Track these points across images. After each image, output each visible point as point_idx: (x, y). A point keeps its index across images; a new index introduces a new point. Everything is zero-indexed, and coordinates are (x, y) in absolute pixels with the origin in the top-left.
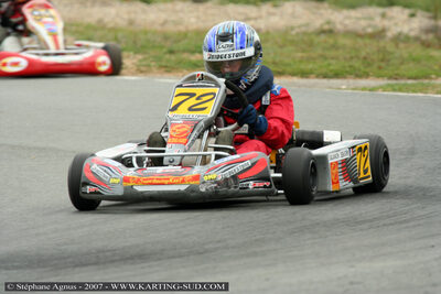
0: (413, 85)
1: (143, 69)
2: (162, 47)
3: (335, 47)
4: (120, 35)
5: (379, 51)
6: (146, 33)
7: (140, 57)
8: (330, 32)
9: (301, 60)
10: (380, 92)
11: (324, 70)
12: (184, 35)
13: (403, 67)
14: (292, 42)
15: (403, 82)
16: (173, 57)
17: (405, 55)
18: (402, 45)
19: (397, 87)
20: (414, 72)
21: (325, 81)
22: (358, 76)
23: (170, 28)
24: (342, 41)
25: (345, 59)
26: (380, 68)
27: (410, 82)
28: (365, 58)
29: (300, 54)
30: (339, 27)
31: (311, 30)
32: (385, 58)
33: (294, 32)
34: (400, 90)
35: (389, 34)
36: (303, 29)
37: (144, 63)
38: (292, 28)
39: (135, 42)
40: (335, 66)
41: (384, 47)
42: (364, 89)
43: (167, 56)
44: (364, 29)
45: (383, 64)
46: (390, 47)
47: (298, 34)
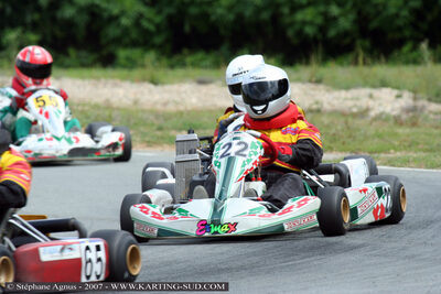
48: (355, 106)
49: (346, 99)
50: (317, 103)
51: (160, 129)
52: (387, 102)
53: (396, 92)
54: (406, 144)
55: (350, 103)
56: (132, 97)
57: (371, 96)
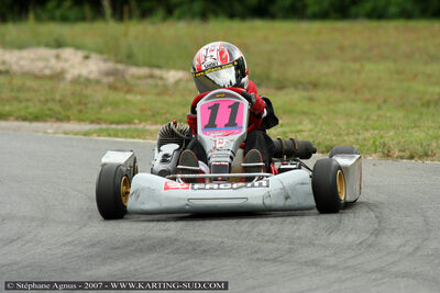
48: (46, 67)
49: (32, 60)
52: (78, 64)
53: (80, 54)
55: (40, 64)
57: (58, 57)
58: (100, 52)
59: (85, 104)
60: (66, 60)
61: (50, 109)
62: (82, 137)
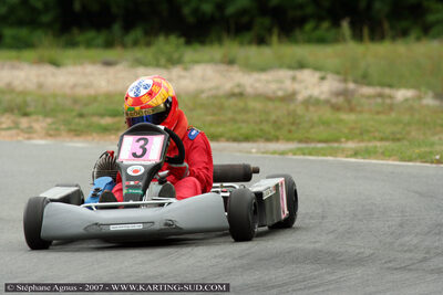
0: (322, 149)
1: (52, 132)
2: (72, 111)
3: (245, 110)
4: (29, 99)
5: (289, 114)
6: (55, 96)
7: (49, 120)
8: (241, 95)
9: (211, 124)
10: (290, 156)
11: (234, 134)
12: (94, 99)
13: (312, 131)
14: (203, 106)
15: (312, 145)
16: (83, 121)
17: (315, 118)
18: (312, 109)
19: (306, 151)
20: (324, 135)
21: (235, 145)
22: (268, 140)
23: (80, 92)
24: (252, 104)
25: (255, 122)
26: (290, 131)
27: (320, 145)
28: (275, 122)
29: (209, 118)
30: (249, 90)
31: (221, 92)
32: (295, 121)
33: (204, 96)
34: (310, 154)
35: (300, 97)
36: (213, 92)
37: (54, 127)
38: (202, 92)
39: (44, 106)
40: (246, 129)
41: (295, 111)
42: (274, 153)
43: (77, 120)
44: (274, 92)
45: (293, 128)
46: (300, 110)
47: (208, 98)
48: (280, 89)
49: (268, 82)
50: (239, 86)
51: (81, 115)
52: (313, 85)
53: (318, 75)
54: (357, 131)
55: (274, 86)
56: (35, 80)
57: (294, 79)
58: (338, 73)
59: (299, 124)
60: (301, 82)
61: (261, 130)
62: (277, 156)
